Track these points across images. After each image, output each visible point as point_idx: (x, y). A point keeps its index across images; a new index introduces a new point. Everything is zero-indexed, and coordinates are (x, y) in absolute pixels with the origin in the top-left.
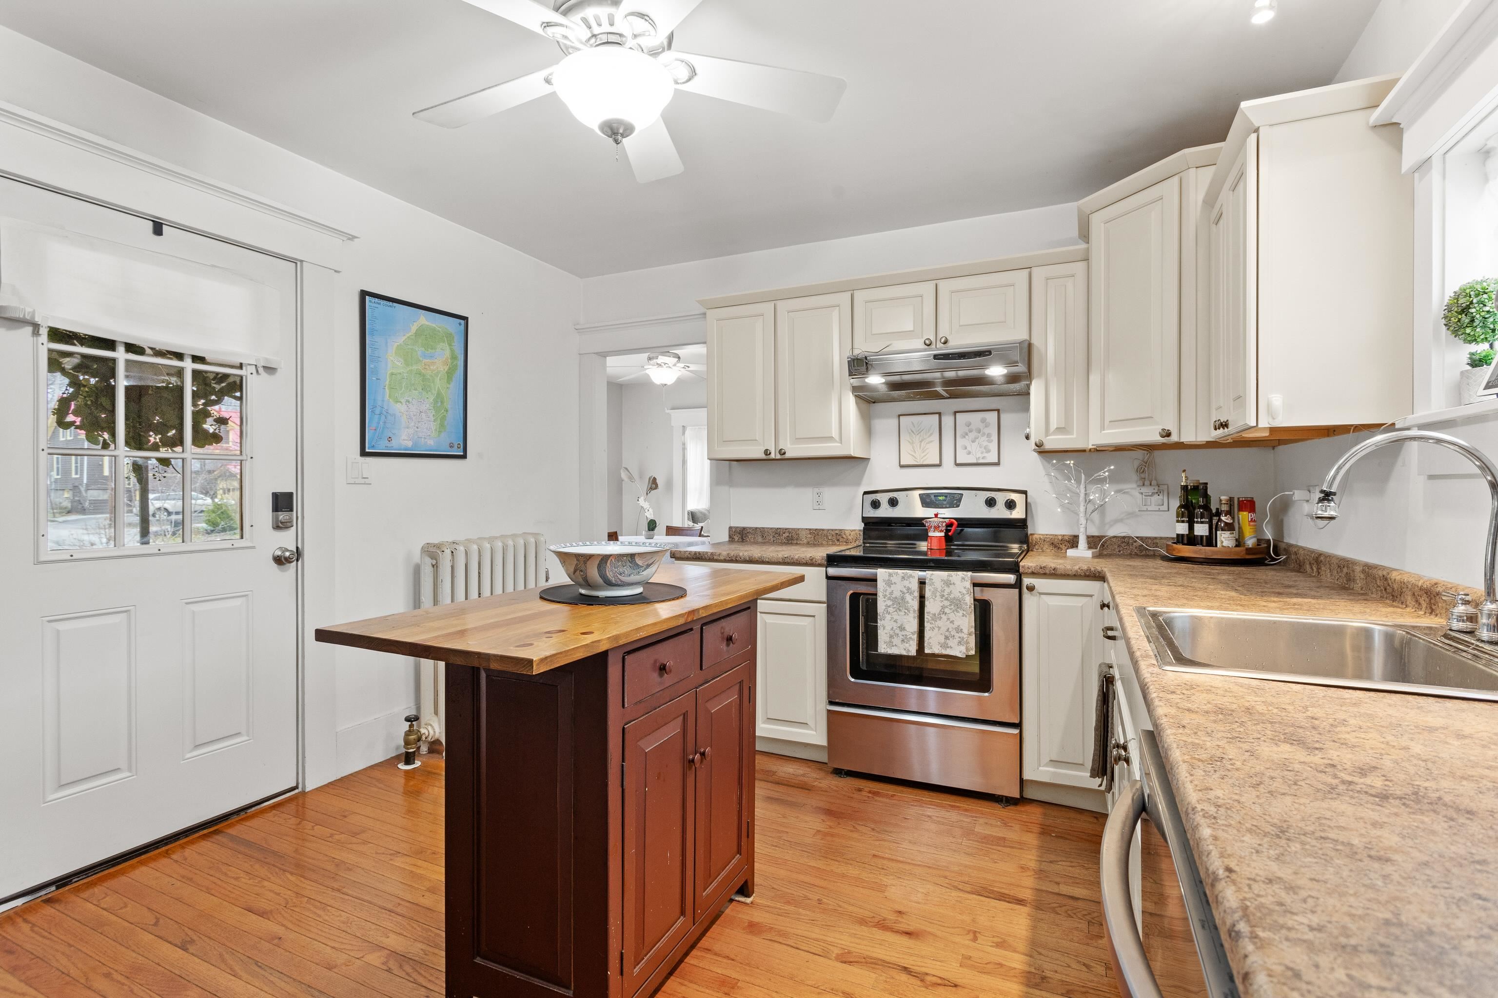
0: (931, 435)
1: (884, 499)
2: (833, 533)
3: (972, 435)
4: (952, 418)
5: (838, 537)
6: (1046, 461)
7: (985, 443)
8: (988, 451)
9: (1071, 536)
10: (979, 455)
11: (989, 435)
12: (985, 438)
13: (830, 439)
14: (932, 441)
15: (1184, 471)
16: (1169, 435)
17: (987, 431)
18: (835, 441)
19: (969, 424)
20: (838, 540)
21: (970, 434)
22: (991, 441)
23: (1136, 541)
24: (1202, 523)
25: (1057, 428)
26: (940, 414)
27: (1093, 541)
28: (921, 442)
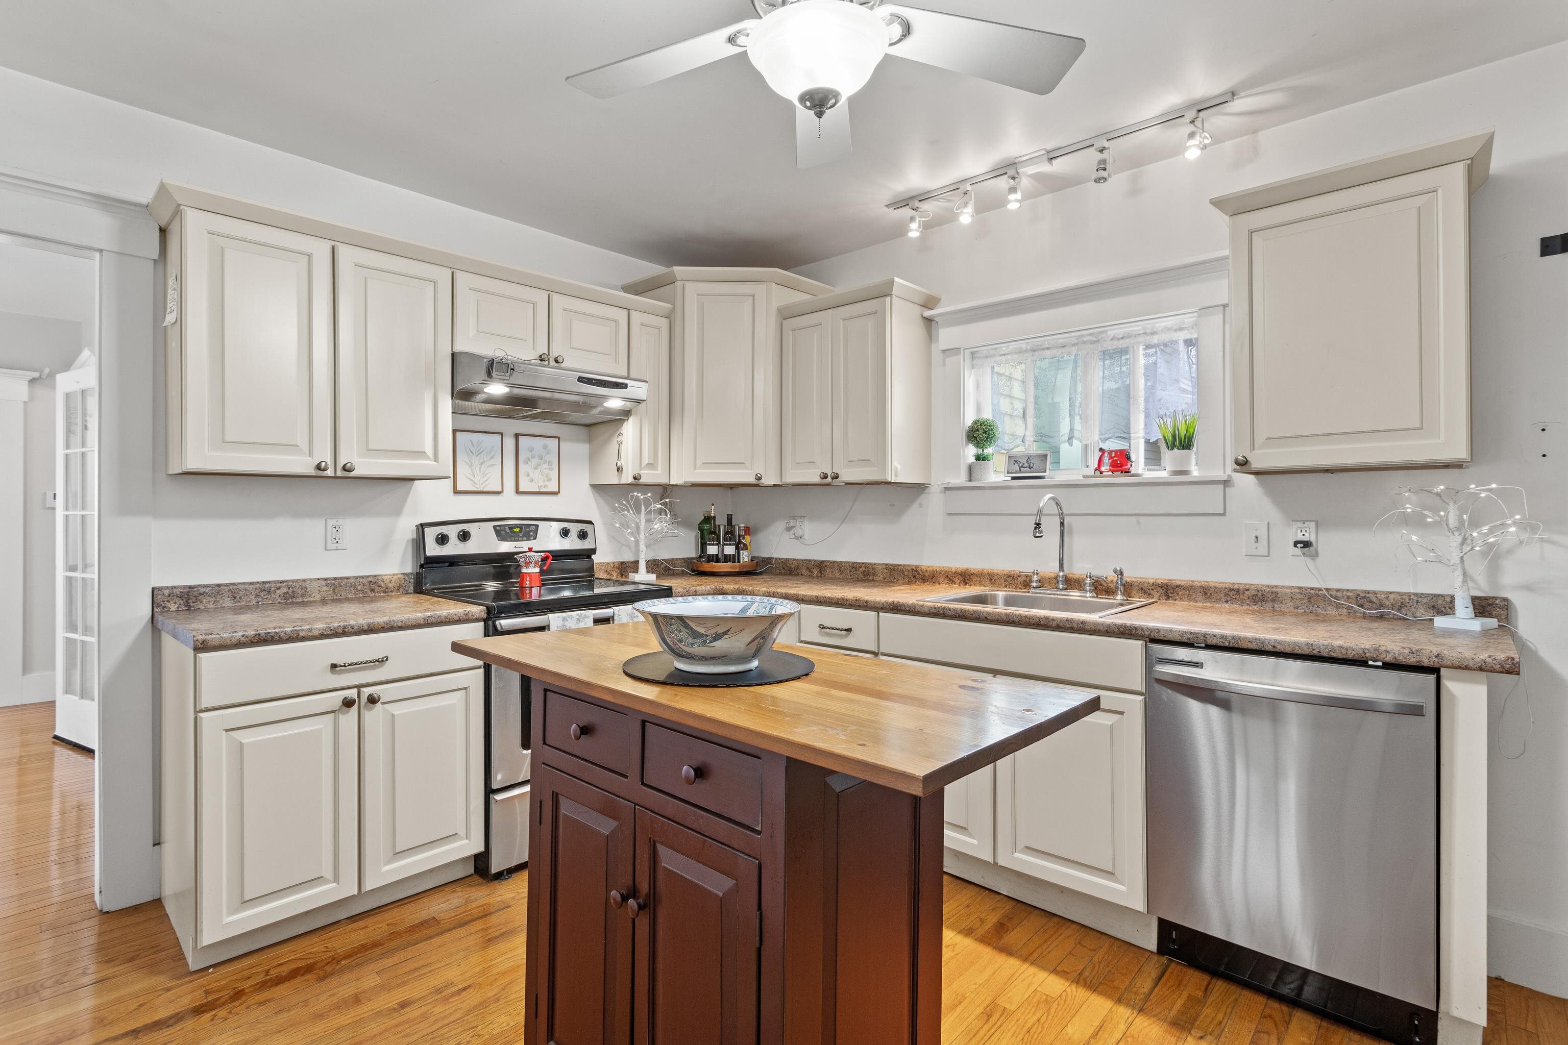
0: (492, 457)
1: (452, 532)
2: (365, 581)
3: (535, 461)
4: (513, 441)
5: (373, 586)
6: (596, 492)
7: (547, 471)
8: (550, 480)
9: (619, 562)
10: (541, 483)
11: (550, 463)
12: (546, 466)
13: (421, 454)
14: (494, 465)
15: (713, 505)
16: (760, 479)
17: (548, 458)
18: (428, 458)
19: (531, 450)
20: (373, 590)
21: (532, 460)
22: (551, 469)
23: (662, 563)
24: (730, 545)
25: (648, 464)
26: (502, 434)
27: (653, 566)
28: (481, 464)
